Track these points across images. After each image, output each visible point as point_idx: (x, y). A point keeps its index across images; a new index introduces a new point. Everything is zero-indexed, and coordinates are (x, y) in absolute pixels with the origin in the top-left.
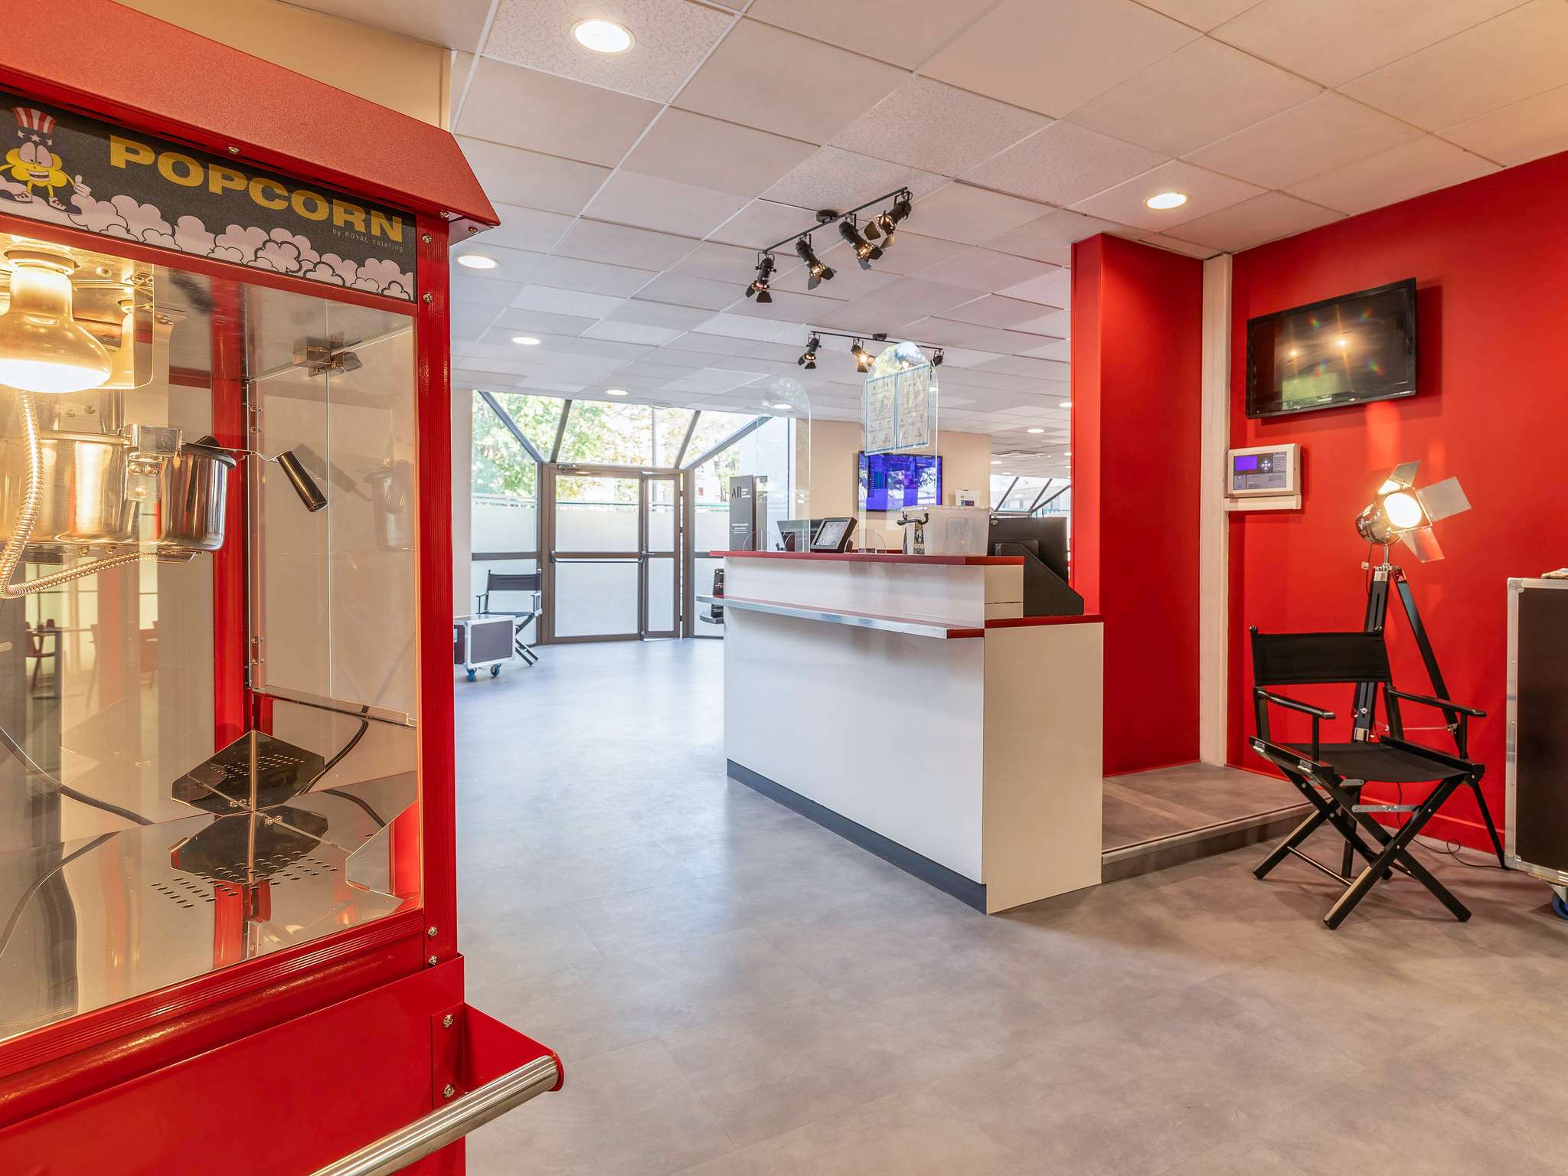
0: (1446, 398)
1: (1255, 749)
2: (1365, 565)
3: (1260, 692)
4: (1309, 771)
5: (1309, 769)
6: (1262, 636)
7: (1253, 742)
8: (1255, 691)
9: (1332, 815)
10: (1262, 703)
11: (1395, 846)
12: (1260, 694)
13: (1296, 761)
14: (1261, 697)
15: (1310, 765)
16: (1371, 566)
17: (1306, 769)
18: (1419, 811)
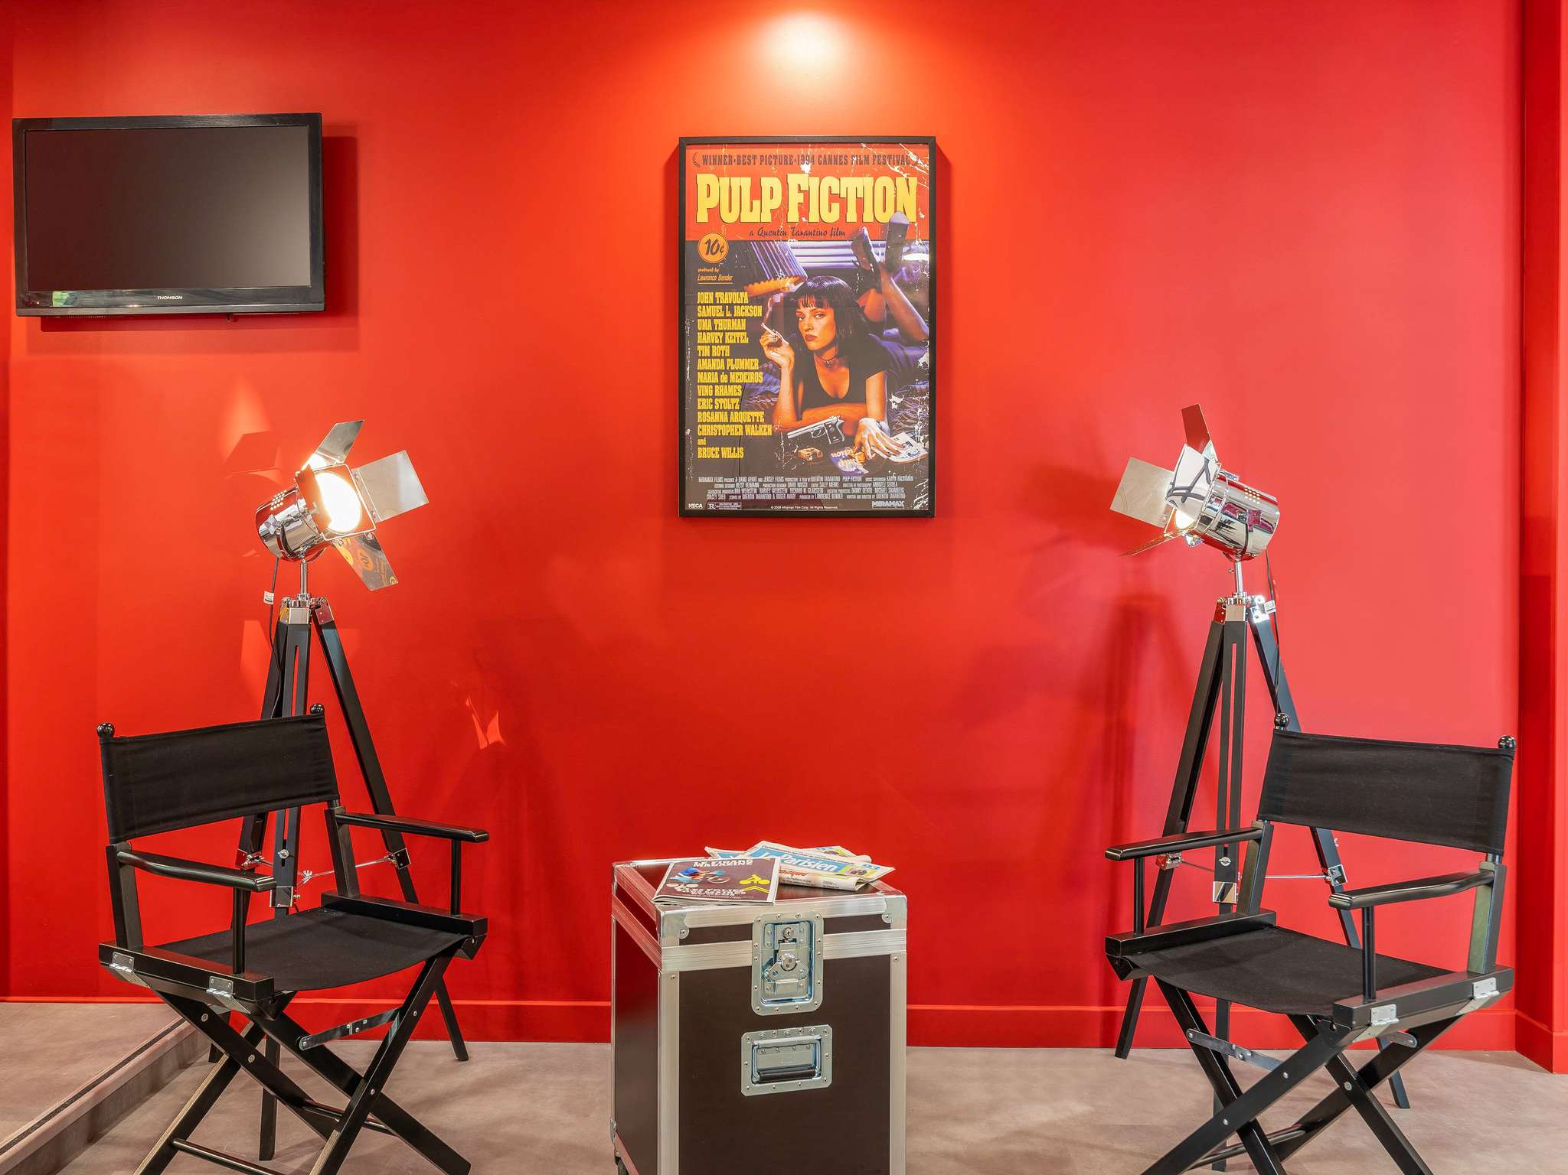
0: (364, 321)
1: (114, 971)
2: (269, 597)
3: (121, 854)
4: (228, 996)
5: (229, 992)
6: (122, 742)
7: (106, 955)
8: (111, 852)
9: (251, 1058)
10: (125, 874)
11: (368, 1090)
12: (122, 858)
13: (202, 979)
14: (122, 863)
15: (230, 984)
16: (277, 599)
17: (222, 993)
18: (401, 1018)
